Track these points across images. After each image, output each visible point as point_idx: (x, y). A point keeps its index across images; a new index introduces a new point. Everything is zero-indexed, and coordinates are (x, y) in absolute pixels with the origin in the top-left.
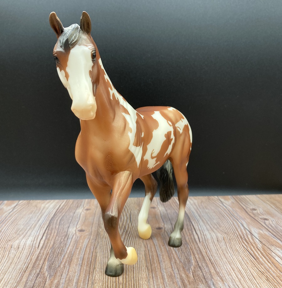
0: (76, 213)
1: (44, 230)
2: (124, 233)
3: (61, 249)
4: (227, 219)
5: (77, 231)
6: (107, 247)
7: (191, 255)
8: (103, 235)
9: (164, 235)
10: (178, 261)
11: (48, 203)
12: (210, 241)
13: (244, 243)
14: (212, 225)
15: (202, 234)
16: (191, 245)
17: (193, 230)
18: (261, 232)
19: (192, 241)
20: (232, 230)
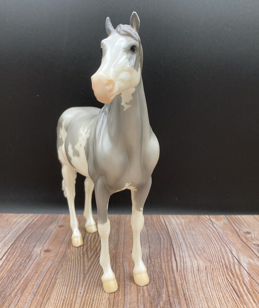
0: (47, 230)
1: (7, 249)
2: (94, 256)
3: (19, 272)
5: (42, 251)
6: (70, 273)
7: (163, 287)
8: (69, 258)
10: (146, 295)
11: (21, 217)
12: (189, 270)
13: (229, 275)
14: (196, 250)
15: (182, 260)
16: (166, 275)
17: (173, 255)
18: (252, 261)
19: (169, 269)
20: (217, 257)
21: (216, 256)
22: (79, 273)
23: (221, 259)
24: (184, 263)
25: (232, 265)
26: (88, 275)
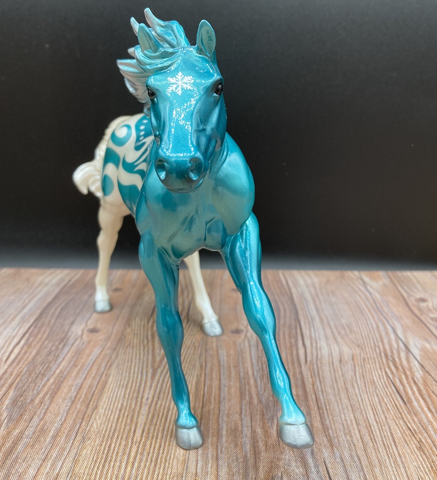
3: (47, 365)
4: (368, 317)
8: (129, 342)
9: (242, 345)
10: (255, 401)
12: (325, 361)
13: (389, 368)
14: (336, 329)
15: (314, 345)
17: (299, 337)
18: (427, 345)
19: (293, 359)
20: (371, 340)
21: (369, 338)
22: (145, 367)
23: (378, 342)
24: (317, 349)
25: (395, 352)
26: (159, 371)
